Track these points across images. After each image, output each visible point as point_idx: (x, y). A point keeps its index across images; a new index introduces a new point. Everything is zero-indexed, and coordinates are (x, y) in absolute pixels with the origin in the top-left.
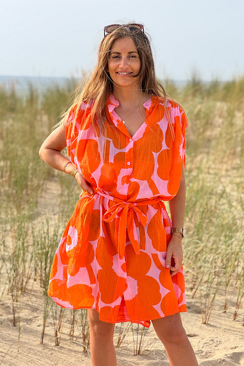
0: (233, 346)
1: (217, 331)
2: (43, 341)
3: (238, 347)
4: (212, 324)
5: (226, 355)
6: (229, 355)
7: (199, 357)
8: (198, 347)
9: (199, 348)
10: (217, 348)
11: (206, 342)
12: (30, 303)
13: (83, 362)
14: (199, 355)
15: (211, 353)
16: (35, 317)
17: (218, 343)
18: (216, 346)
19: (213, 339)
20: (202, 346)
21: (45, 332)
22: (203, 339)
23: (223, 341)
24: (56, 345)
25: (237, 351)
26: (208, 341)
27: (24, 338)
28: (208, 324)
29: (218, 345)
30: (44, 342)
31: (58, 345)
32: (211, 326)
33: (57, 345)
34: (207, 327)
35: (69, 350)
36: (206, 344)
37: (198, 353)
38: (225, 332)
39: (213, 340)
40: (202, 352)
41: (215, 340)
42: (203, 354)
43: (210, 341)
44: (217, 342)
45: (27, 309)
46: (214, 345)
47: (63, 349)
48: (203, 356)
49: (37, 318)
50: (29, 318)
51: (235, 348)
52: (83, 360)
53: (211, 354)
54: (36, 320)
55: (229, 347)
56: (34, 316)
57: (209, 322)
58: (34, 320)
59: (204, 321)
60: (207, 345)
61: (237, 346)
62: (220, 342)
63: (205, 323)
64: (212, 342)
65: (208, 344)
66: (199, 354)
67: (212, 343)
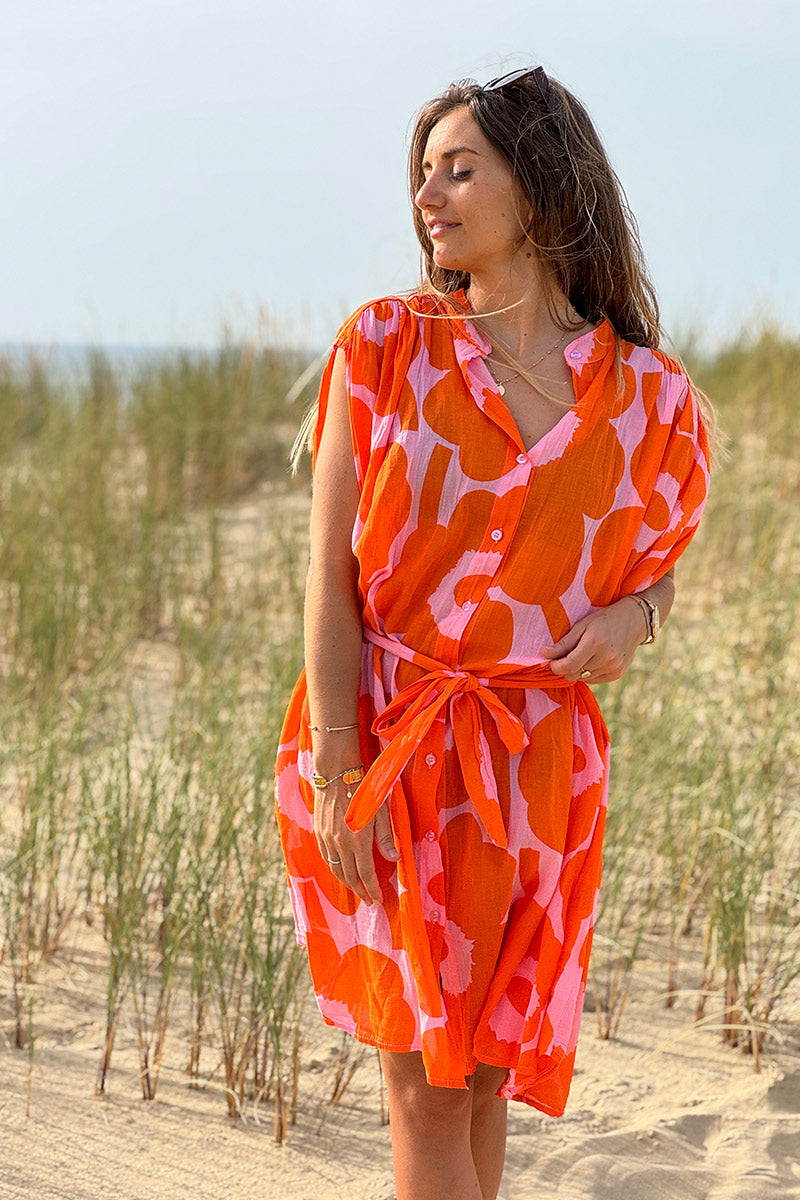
0: (689, 1100)
1: (644, 1059)
2: (106, 1086)
3: (701, 1102)
4: (628, 1038)
5: (662, 1121)
6: (671, 1123)
7: (582, 1130)
8: (580, 1104)
9: (583, 1105)
10: (639, 1105)
11: (604, 1088)
12: (70, 986)
13: (226, 1143)
14: (584, 1123)
15: (618, 1118)
16: (85, 1024)
17: (643, 1091)
18: (635, 1100)
19: (628, 1080)
20: (593, 1100)
21: (113, 1064)
22: (597, 1081)
23: (659, 1085)
24: (145, 1098)
25: (697, 1111)
26: (612, 1087)
27: (48, 1078)
28: (617, 1041)
29: (642, 1096)
30: (107, 1090)
31: (151, 1097)
32: (625, 1044)
33: (149, 1096)
34: (611, 1049)
35: (183, 1109)
36: (605, 1095)
37: (579, 1118)
38: (666, 1060)
39: (627, 1084)
40: (592, 1116)
41: (635, 1084)
42: (595, 1122)
43: (618, 1085)
44: (640, 1087)
45: (61, 1003)
46: (631, 1096)
47: (165, 1107)
48: (594, 1126)
49: (88, 1028)
50: (65, 1026)
51: (695, 1104)
52: (225, 1139)
53: (618, 1122)
54: (86, 1032)
55: (677, 1100)
56: (80, 1023)
57: (618, 1035)
58: (80, 1034)
59: (604, 1031)
60: (608, 1098)
61: (699, 1099)
62: (649, 1088)
63: (607, 1038)
64: (624, 1088)
65: (610, 1094)
66: (581, 1121)
67: (625, 1092)
